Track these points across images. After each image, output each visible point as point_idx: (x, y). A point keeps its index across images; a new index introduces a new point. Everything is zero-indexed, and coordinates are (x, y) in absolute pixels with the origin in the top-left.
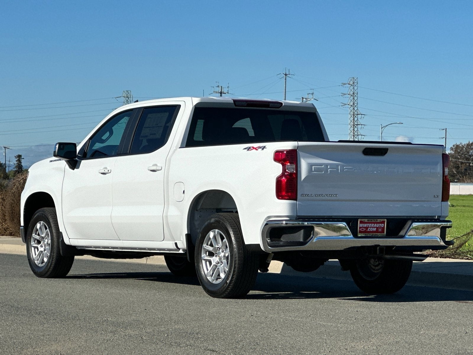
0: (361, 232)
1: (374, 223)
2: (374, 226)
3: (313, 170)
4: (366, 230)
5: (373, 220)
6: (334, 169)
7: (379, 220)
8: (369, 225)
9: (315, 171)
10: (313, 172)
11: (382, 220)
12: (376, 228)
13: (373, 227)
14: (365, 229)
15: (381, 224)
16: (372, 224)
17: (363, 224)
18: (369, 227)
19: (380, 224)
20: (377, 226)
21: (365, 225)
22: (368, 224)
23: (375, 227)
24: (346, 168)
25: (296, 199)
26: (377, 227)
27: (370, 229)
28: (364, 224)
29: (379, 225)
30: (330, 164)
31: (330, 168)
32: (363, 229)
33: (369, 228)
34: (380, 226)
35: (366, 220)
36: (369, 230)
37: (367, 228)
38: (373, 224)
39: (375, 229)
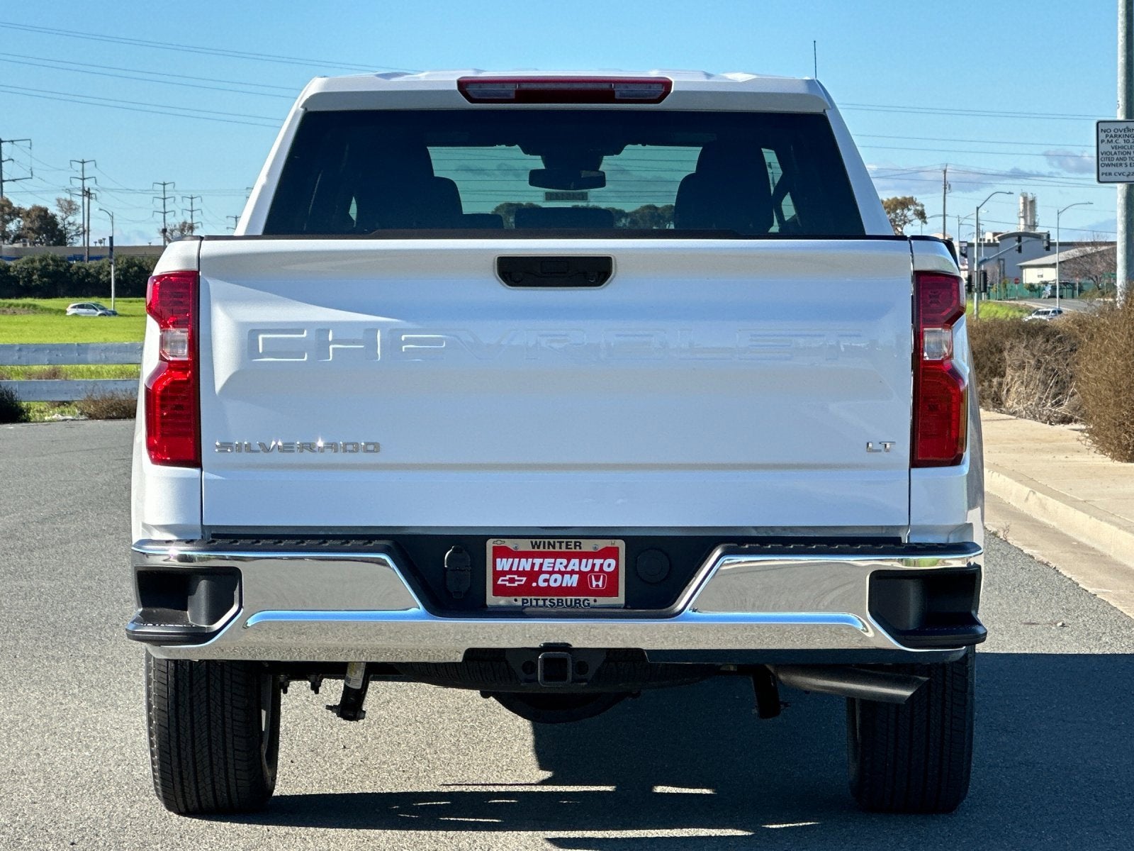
0: (499, 591)
1: (569, 556)
2: (569, 569)
3: (261, 351)
4: (529, 582)
5: (560, 543)
6: (354, 342)
7: (588, 546)
8: (541, 565)
9: (267, 353)
10: (261, 356)
11: (602, 544)
12: (576, 577)
13: (562, 573)
14: (524, 579)
15: (601, 561)
16: (559, 561)
17: (510, 560)
18: (541, 572)
19: (598, 562)
20: (583, 569)
21: (525, 564)
22: (538, 561)
23: (572, 573)
24: (408, 341)
25: (197, 463)
26: (580, 573)
27: (545, 581)
28: (516, 560)
29: (594, 565)
30: (336, 325)
31: (335, 341)
32: (512, 580)
33: (543, 577)
34: (597, 569)
35: (525, 545)
36: (542, 584)
37: (533, 575)
38: (565, 561)
39: (573, 581)
